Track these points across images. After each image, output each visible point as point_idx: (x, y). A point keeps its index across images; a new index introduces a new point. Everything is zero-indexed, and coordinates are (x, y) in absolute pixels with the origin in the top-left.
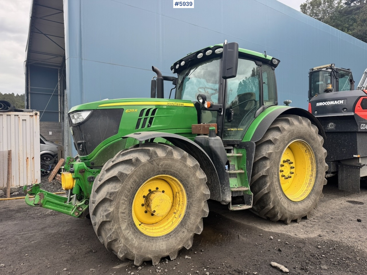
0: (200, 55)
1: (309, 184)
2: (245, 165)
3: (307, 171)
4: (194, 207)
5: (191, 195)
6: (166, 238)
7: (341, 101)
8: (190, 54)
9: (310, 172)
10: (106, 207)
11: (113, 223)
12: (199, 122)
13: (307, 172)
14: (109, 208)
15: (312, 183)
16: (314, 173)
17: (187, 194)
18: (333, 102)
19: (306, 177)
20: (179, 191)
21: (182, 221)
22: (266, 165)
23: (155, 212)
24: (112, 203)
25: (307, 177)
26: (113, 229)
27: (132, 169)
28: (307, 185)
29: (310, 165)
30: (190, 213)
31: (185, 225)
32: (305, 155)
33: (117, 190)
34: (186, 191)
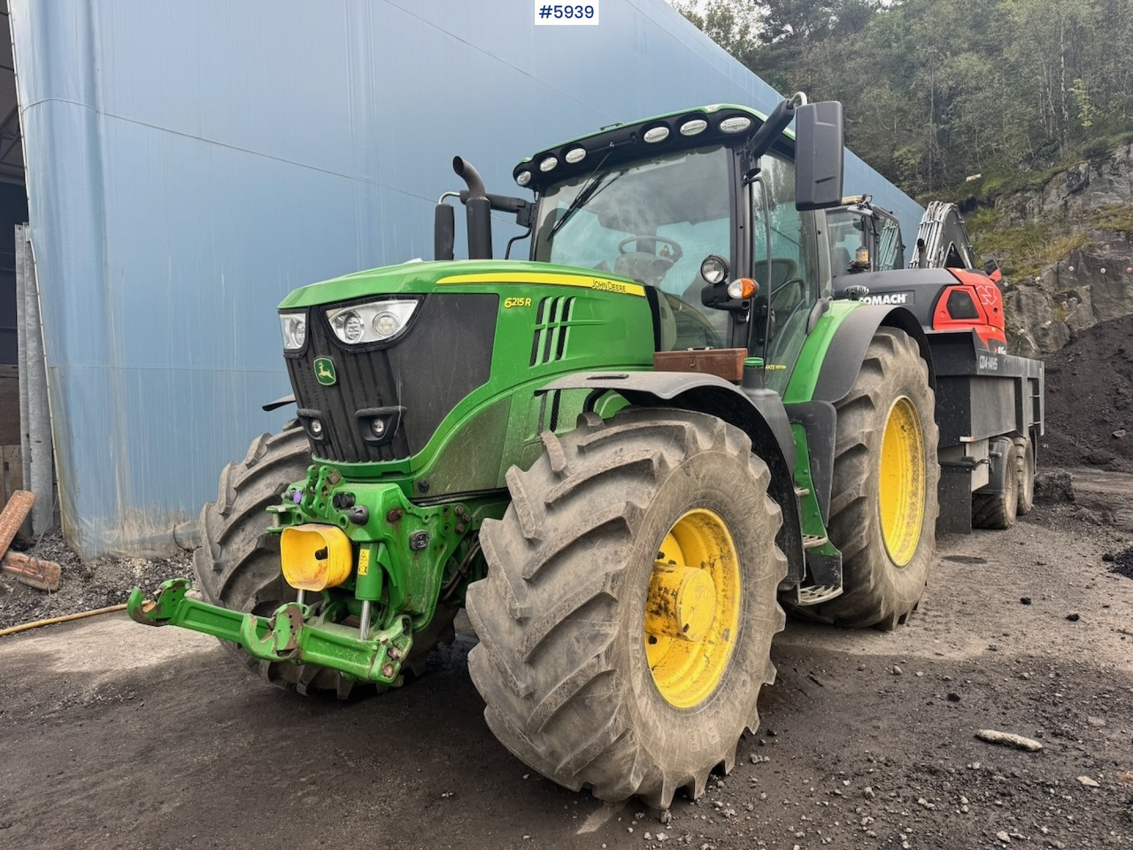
0: (656, 135)
1: (912, 517)
2: (806, 471)
3: (901, 482)
4: (761, 604)
5: (751, 569)
6: (710, 707)
7: (899, 296)
8: (615, 127)
9: (909, 484)
10: (593, 625)
11: (617, 678)
12: (658, 347)
13: (903, 485)
14: (604, 628)
15: (918, 513)
16: (920, 487)
17: (742, 565)
18: (880, 297)
19: (899, 499)
20: (713, 558)
21: (735, 650)
22: (861, 468)
23: (689, 631)
24: (613, 611)
25: (904, 498)
26: (617, 696)
27: (650, 493)
28: (906, 520)
29: (909, 464)
30: (752, 622)
31: (744, 661)
32: (897, 438)
33: (622, 566)
34: (741, 556)
